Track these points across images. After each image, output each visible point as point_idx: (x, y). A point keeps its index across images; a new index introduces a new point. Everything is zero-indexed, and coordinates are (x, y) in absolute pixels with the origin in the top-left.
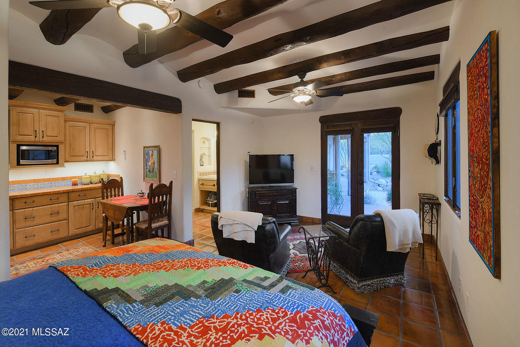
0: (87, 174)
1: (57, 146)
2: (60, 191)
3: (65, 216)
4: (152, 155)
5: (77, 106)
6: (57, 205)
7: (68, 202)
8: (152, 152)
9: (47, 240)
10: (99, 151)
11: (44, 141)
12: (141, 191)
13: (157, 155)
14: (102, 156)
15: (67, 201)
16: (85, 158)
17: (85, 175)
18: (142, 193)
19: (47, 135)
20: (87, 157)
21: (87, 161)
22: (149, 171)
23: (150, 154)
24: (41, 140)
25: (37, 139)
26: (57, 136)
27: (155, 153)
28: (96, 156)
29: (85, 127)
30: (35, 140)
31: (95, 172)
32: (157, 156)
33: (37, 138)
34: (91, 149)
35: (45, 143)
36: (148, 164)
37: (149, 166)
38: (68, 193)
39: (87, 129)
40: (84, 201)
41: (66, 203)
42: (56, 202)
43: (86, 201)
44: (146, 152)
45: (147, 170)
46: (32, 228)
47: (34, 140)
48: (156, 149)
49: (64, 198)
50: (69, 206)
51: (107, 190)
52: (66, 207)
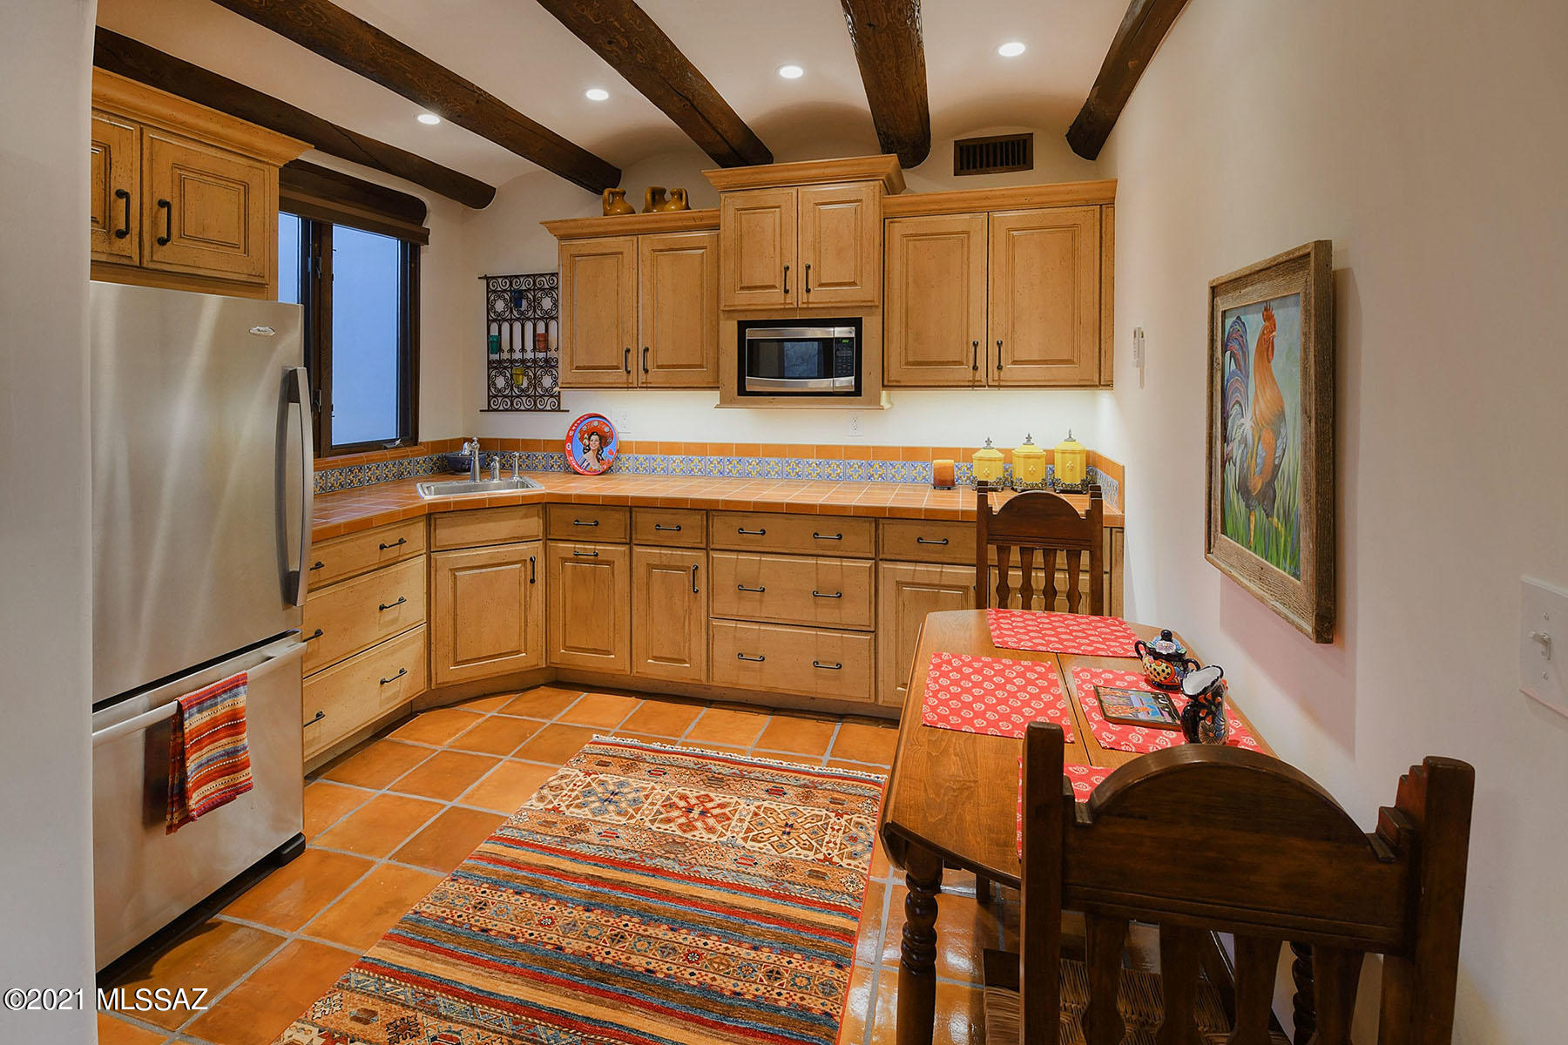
0: (992, 445)
1: (856, 323)
2: (844, 507)
3: (861, 615)
4: (1267, 347)
5: (965, 155)
6: (836, 562)
7: (877, 559)
8: (1268, 317)
9: (802, 692)
10: (1030, 342)
11: (810, 306)
12: (1167, 636)
13: (1305, 350)
14: (1045, 362)
15: (870, 556)
16: (965, 372)
17: (985, 445)
18: (1169, 658)
19: (823, 282)
20: (975, 368)
21: (974, 385)
22: (1243, 489)
23: (1252, 345)
24: (803, 303)
25: (791, 298)
26: (854, 284)
27: (1291, 324)
28: (1015, 362)
29: (968, 233)
30: (785, 303)
31: (1029, 438)
32: (1298, 354)
33: (789, 295)
34: (993, 330)
35: (816, 311)
36: (1235, 433)
37: (1244, 441)
38: (876, 520)
39: (978, 239)
40: (937, 568)
41: (868, 564)
42: (834, 548)
43: (948, 569)
44: (1229, 322)
45: (1232, 473)
46: (756, 627)
47: (781, 304)
48: (1301, 284)
49: (860, 539)
50: (881, 576)
51: (1003, 551)
52: (868, 580)
